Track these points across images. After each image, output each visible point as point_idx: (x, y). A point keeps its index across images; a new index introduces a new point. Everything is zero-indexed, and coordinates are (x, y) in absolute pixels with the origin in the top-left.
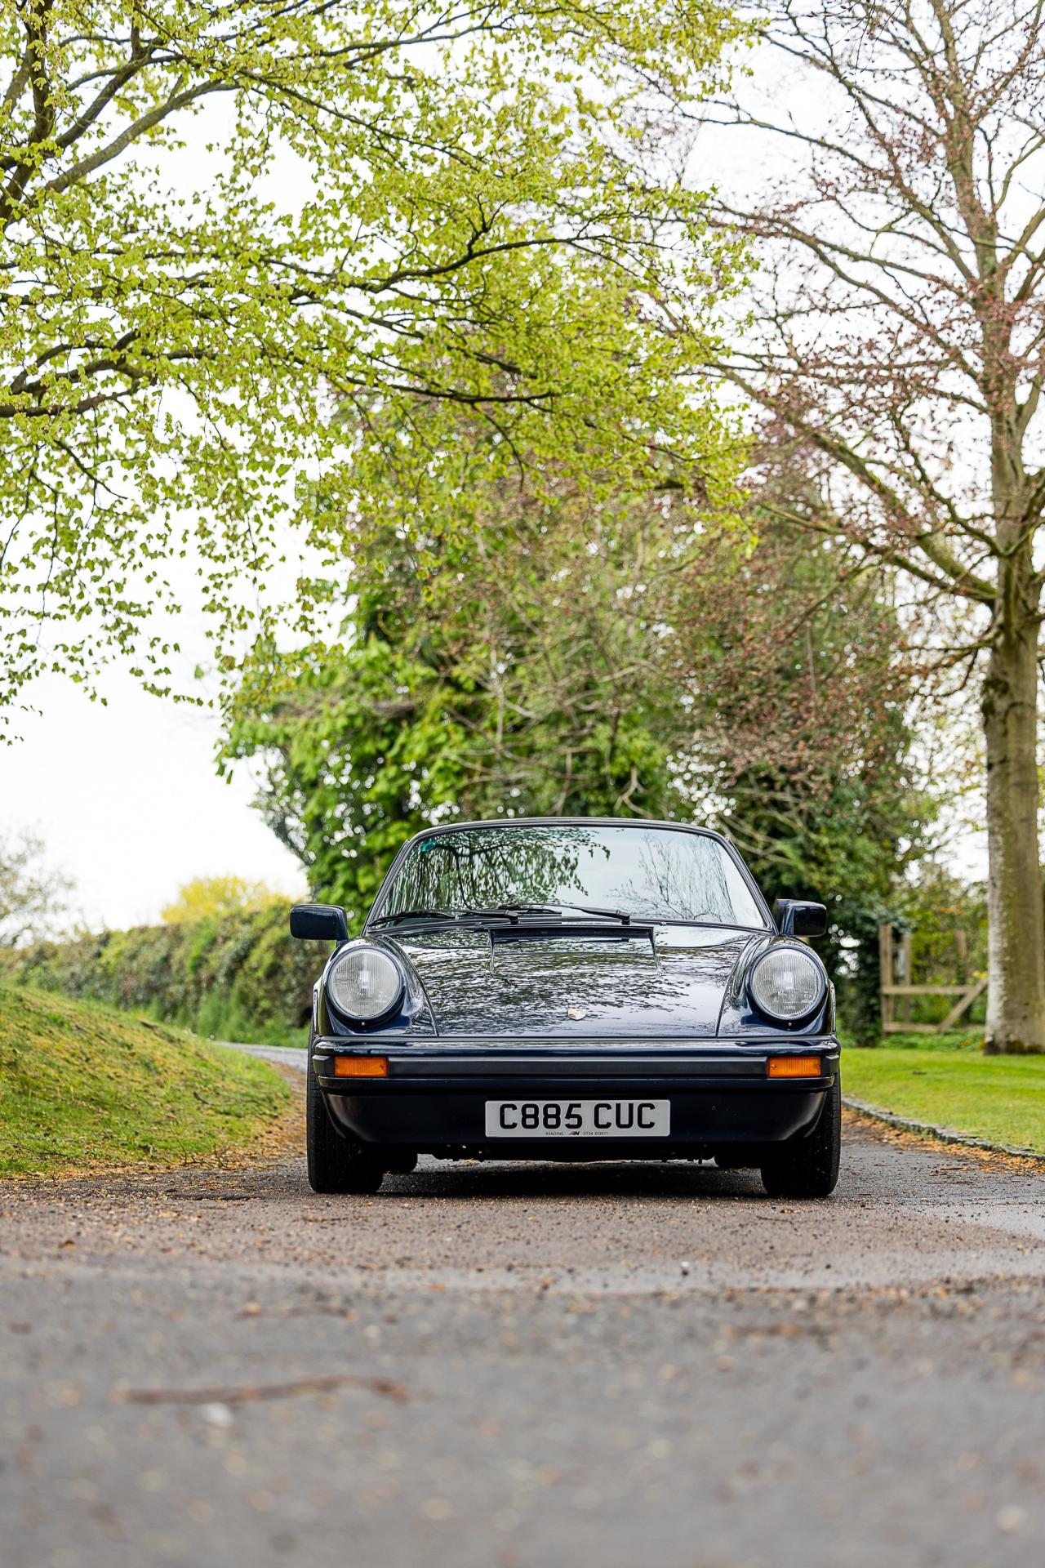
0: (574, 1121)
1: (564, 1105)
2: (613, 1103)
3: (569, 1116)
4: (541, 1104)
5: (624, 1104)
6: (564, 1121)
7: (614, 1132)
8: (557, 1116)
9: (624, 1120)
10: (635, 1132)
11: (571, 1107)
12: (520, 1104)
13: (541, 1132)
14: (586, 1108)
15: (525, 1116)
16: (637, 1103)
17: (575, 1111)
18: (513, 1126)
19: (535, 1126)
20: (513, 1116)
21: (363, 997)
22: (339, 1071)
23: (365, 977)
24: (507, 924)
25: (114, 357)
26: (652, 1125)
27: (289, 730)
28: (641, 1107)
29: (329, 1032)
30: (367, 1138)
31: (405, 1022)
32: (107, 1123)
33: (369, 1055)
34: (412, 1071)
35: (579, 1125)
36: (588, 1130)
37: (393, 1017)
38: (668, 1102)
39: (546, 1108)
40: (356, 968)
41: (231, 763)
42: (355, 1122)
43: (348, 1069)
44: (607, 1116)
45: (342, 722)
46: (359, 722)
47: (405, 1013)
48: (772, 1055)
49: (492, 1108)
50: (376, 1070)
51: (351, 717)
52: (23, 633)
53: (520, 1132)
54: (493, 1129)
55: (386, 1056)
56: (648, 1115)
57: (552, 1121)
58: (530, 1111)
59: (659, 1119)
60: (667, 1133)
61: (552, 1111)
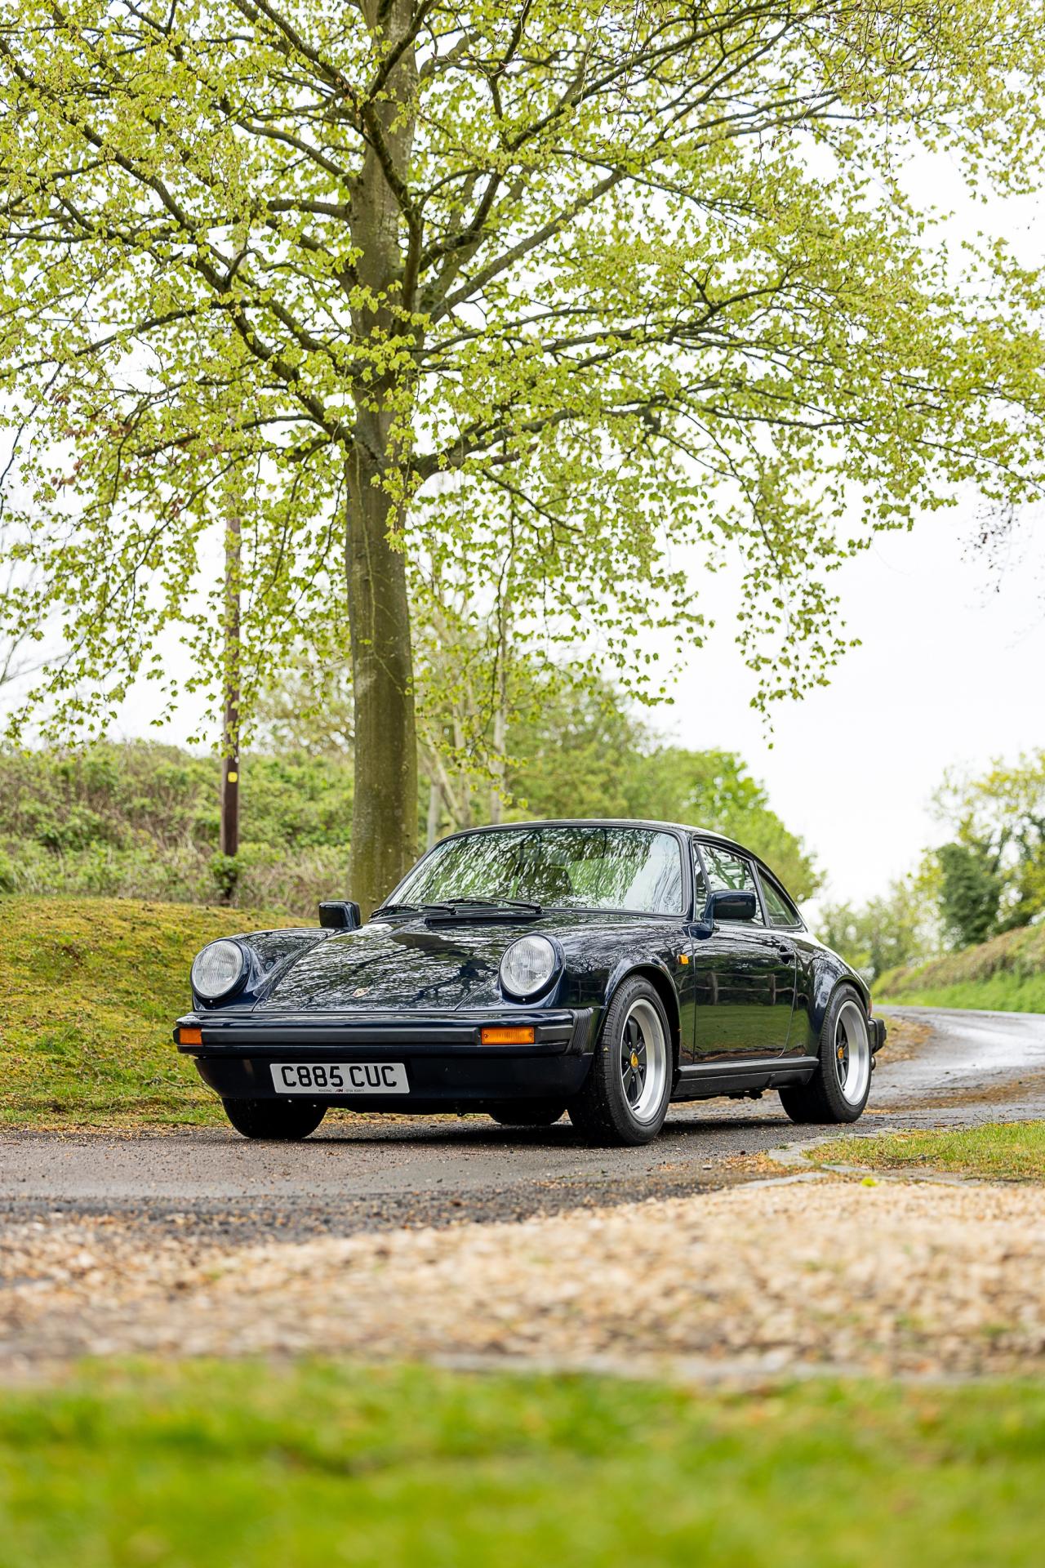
0: (337, 1081)
1: (327, 1067)
2: (362, 1066)
3: (332, 1076)
4: (310, 1066)
5: (371, 1066)
6: (330, 1081)
7: (368, 1090)
8: (323, 1076)
9: (374, 1080)
10: (383, 1089)
11: (332, 1069)
12: (295, 1066)
13: (314, 1089)
14: (344, 1069)
15: (301, 1077)
16: (380, 1066)
17: (336, 1072)
18: (294, 1084)
19: (310, 1084)
20: (292, 1076)
22: (181, 1040)
24: (448, 915)
26: (394, 1084)
28: (383, 1069)
34: (214, 1040)
35: (341, 1084)
36: (348, 1088)
37: (237, 995)
38: (402, 1065)
39: (315, 1069)
44: (360, 1076)
47: (249, 989)
48: (482, 1026)
49: (275, 1069)
53: (300, 1089)
54: (280, 1088)
55: (200, 1028)
56: (391, 1076)
57: (321, 1081)
58: (303, 1072)
59: (398, 1080)
60: (407, 1090)
61: (319, 1072)
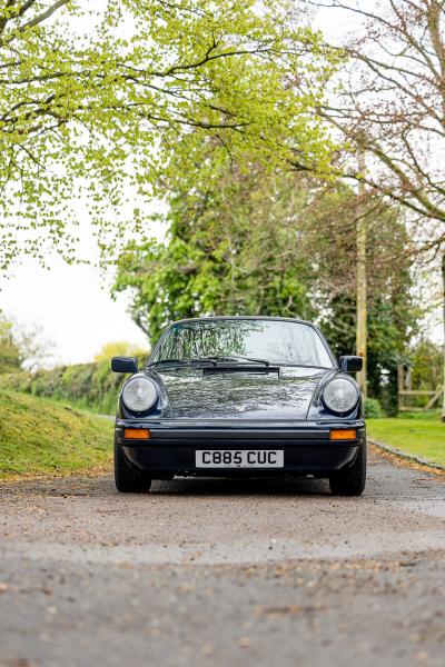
0: (238, 460)
1: (233, 452)
2: (256, 451)
3: (235, 457)
4: (222, 452)
5: (262, 452)
6: (233, 460)
7: (257, 465)
8: (230, 458)
9: (262, 460)
10: (267, 465)
11: (237, 453)
12: (212, 452)
13: (222, 465)
14: (244, 453)
15: (215, 458)
16: (267, 451)
17: (238, 455)
18: (209, 462)
19: (220, 462)
20: (209, 458)
21: (139, 400)
22: (127, 436)
23: (140, 391)
24: (212, 366)
25: (45, 107)
26: (275, 462)
27: (142, 279)
28: (269, 454)
29: (123, 417)
30: (140, 467)
31: (159, 412)
32: (41, 454)
33: (141, 428)
34: (161, 436)
35: (240, 462)
36: (244, 464)
37: (153, 410)
38: (282, 452)
39: (224, 454)
40: (136, 386)
41: (116, 294)
42: (137, 460)
43: (131, 435)
44: (253, 458)
45: (164, 275)
46: (171, 275)
47: (159, 408)
48: (332, 429)
49: (199, 454)
50: (144, 435)
51: (169, 273)
52: (10, 235)
53: (212, 465)
54: (199, 464)
55: (148, 429)
56: (273, 458)
57: (227, 460)
58: (217, 455)
59: (278, 459)
60: (282, 466)
61: (227, 455)
